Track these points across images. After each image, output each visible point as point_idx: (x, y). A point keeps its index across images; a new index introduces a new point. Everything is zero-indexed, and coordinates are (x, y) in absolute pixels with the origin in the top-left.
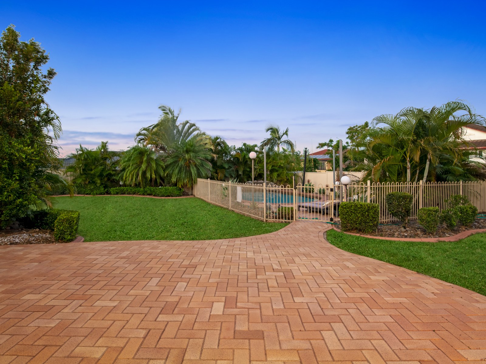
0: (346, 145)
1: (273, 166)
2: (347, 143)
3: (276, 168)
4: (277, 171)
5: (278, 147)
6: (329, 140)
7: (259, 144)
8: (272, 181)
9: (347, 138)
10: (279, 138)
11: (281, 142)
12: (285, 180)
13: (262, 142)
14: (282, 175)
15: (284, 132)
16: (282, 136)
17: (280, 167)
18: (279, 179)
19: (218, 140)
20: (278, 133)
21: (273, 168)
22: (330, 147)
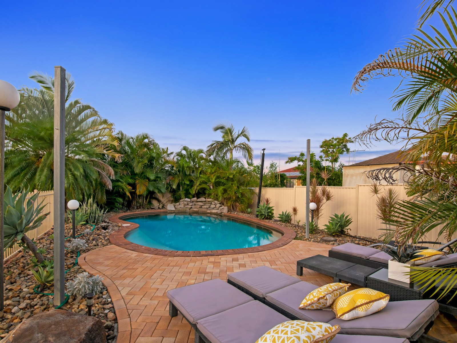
0: (319, 159)
1: (218, 177)
2: (321, 157)
3: (223, 180)
4: (224, 184)
5: (232, 153)
6: (299, 154)
7: (205, 149)
8: (217, 199)
9: (321, 151)
10: (233, 141)
11: (235, 147)
12: (234, 198)
13: (209, 146)
14: (230, 191)
15: (240, 133)
16: (237, 138)
17: (228, 179)
18: (225, 196)
19: (146, 141)
20: (231, 134)
21: (218, 180)
22: (301, 162)
